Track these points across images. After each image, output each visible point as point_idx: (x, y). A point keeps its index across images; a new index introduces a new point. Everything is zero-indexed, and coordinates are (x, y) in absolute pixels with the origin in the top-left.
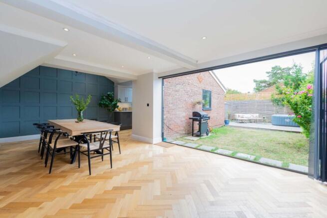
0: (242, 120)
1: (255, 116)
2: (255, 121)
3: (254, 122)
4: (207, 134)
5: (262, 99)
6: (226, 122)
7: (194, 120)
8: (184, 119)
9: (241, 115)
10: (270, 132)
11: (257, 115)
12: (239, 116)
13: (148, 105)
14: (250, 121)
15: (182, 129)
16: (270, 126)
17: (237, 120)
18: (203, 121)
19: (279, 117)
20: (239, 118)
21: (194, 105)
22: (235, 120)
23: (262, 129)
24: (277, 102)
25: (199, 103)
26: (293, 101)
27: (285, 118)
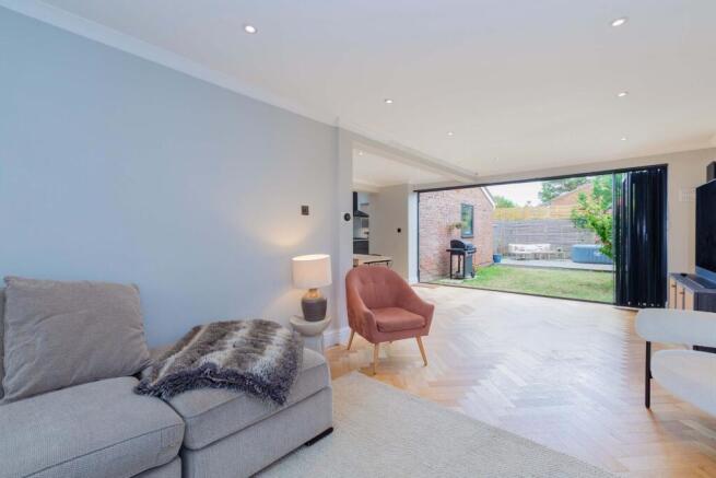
0: (521, 255)
1: (544, 247)
2: (545, 257)
3: (543, 258)
4: (473, 275)
5: (557, 218)
6: (495, 259)
7: (453, 253)
8: (437, 252)
9: (519, 246)
10: (569, 272)
11: (548, 245)
12: (516, 248)
13: (399, 230)
14: (536, 257)
15: (435, 266)
16: (570, 264)
17: (514, 255)
18: (467, 255)
19: (585, 249)
20: (517, 252)
21: (450, 230)
22: (510, 255)
23: (556, 268)
24: (580, 222)
25: (458, 226)
26: (599, 223)
27: (594, 250)
